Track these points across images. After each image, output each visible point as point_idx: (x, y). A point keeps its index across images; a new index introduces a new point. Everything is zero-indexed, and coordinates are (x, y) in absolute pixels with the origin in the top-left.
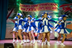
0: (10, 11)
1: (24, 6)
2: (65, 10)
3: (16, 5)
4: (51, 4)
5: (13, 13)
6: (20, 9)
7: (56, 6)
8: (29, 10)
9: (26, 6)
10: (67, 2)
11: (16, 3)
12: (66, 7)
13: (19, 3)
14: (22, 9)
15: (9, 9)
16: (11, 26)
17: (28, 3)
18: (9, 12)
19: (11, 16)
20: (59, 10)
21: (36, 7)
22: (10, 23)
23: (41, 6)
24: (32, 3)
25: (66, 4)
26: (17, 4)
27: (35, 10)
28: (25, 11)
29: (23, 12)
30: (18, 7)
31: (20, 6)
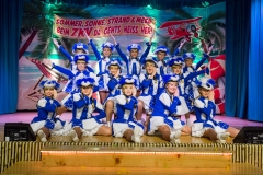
0: (28, 37)
1: (67, 23)
2: (173, 36)
3: (44, 20)
4: (139, 20)
5: (36, 41)
6: (55, 31)
7: (151, 24)
8: (81, 33)
9: (72, 23)
10: (178, 16)
11: (44, 15)
12: (176, 27)
13: (52, 15)
14: (60, 30)
15: (24, 31)
16: (32, 77)
17: (78, 15)
18: (25, 39)
19: (31, 48)
20: (158, 35)
21: (98, 27)
22: (29, 70)
23: (113, 25)
24: (87, 15)
25: (176, 19)
26: (48, 17)
27: (97, 34)
28: (69, 37)
29: (64, 40)
30: (50, 26)
31: (55, 22)
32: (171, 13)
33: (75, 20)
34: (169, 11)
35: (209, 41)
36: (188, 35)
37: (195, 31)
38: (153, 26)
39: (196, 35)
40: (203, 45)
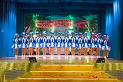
1: (40, 22)
2: (79, 27)
3: (32, 21)
4: (66, 21)
5: (29, 29)
6: (36, 25)
8: (46, 26)
9: (42, 22)
10: (81, 19)
12: (80, 23)
15: (25, 26)
17: (44, 19)
18: (26, 28)
19: (28, 32)
20: (73, 26)
21: (52, 24)
23: (57, 23)
24: (48, 19)
26: (34, 20)
27: (51, 26)
30: (33, 24)
31: (36, 22)
32: (78, 18)
33: (43, 21)
34: (77, 17)
35: (92, 28)
36: (84, 26)
37: (87, 24)
38: (72, 23)
39: (87, 26)
40: (90, 30)
